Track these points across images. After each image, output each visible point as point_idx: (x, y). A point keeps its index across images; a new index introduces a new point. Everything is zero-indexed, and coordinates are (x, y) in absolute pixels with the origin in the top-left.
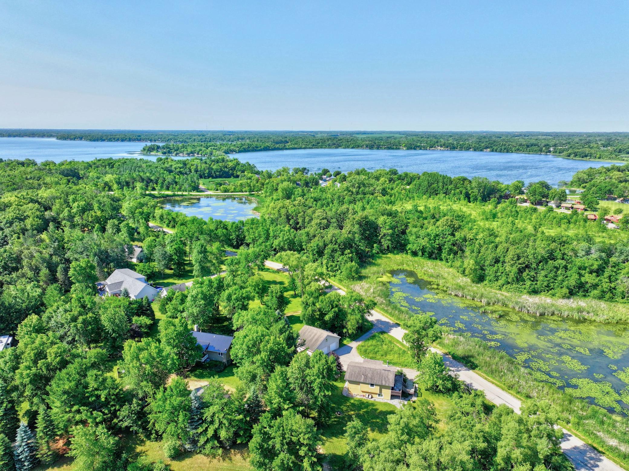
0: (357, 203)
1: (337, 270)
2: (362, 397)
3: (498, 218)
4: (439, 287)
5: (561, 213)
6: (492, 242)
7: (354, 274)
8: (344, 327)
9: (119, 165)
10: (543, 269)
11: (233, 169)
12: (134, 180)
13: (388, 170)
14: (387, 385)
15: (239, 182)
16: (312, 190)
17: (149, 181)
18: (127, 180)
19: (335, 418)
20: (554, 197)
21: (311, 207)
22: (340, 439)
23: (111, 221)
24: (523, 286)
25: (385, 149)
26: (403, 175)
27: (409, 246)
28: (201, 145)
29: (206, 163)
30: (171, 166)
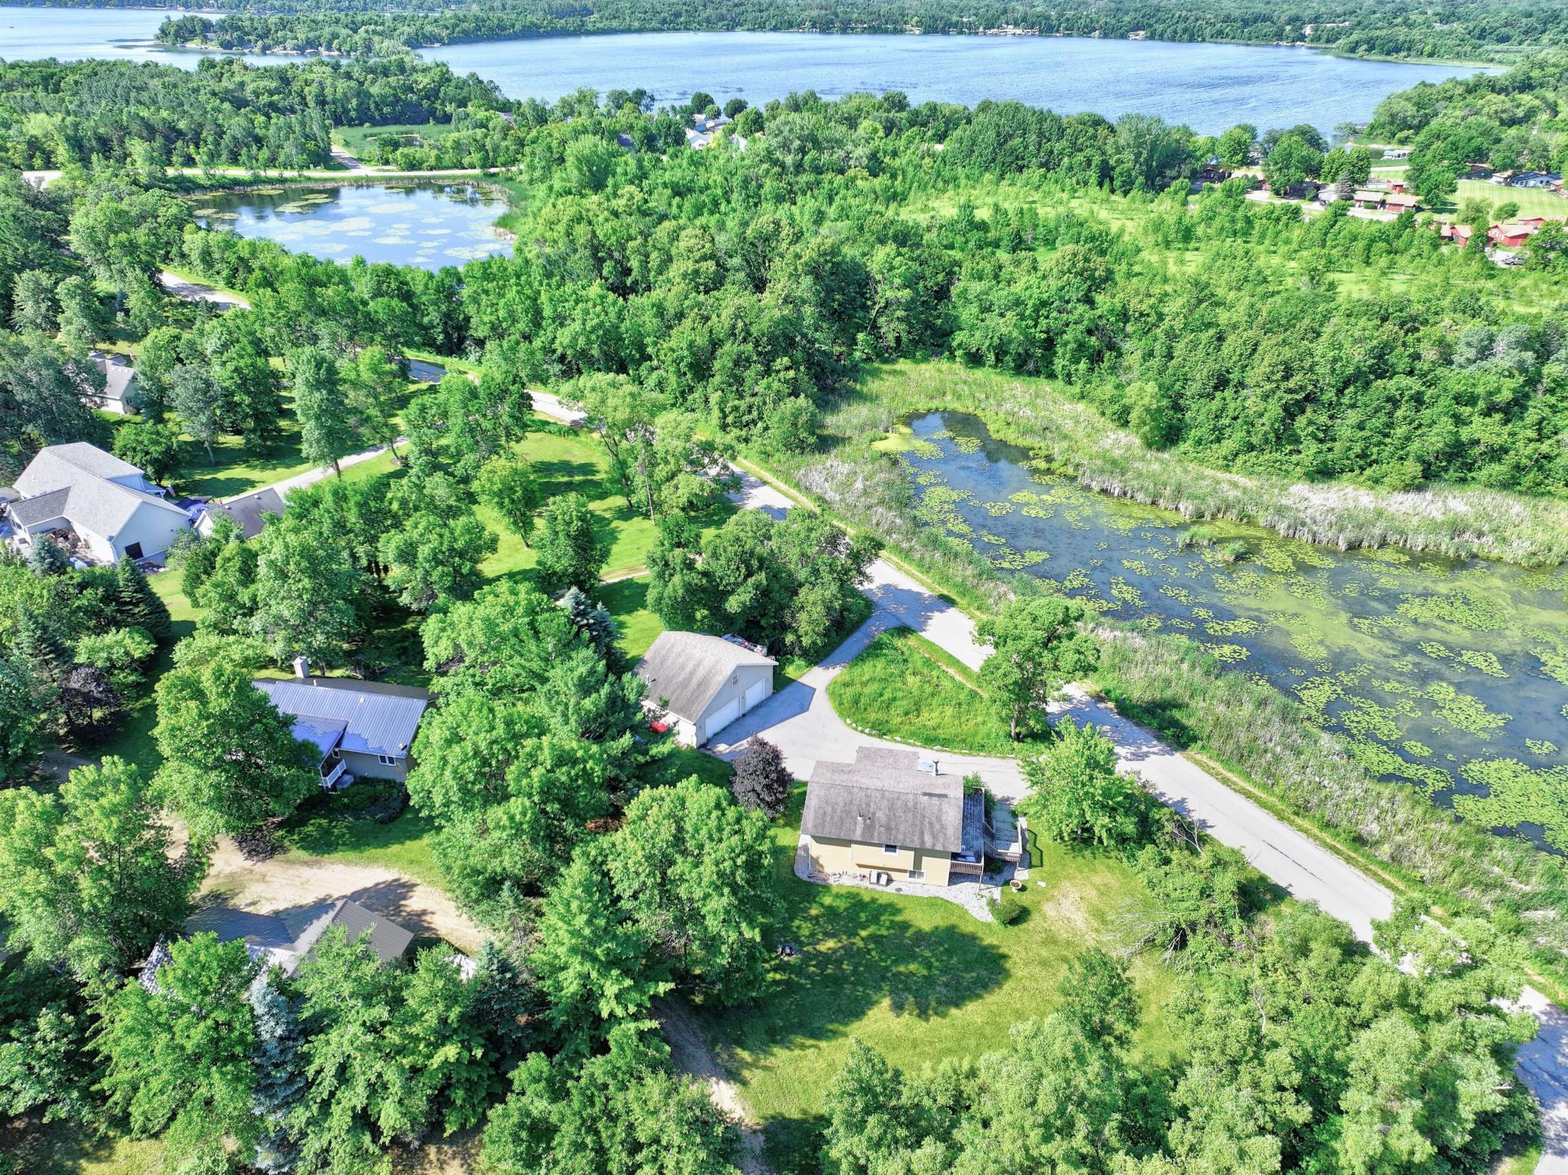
0: (800, 199)
1: (754, 422)
2: (857, 882)
3: (1199, 240)
4: (1054, 465)
5: (1371, 221)
6: (1209, 325)
7: (803, 435)
8: (785, 628)
9: (76, 83)
10: (1353, 406)
11: (432, 94)
12: (125, 131)
13: (880, 96)
14: (939, 847)
15: (449, 136)
16: (665, 158)
17: (173, 134)
18: (101, 130)
19: (775, 969)
20: (1336, 173)
21: (663, 217)
22: (797, 1052)
23: (27, 275)
24: (1295, 458)
25: (864, 31)
26: (925, 112)
27: (959, 337)
28: (337, 21)
29: (348, 76)
30: (242, 84)
